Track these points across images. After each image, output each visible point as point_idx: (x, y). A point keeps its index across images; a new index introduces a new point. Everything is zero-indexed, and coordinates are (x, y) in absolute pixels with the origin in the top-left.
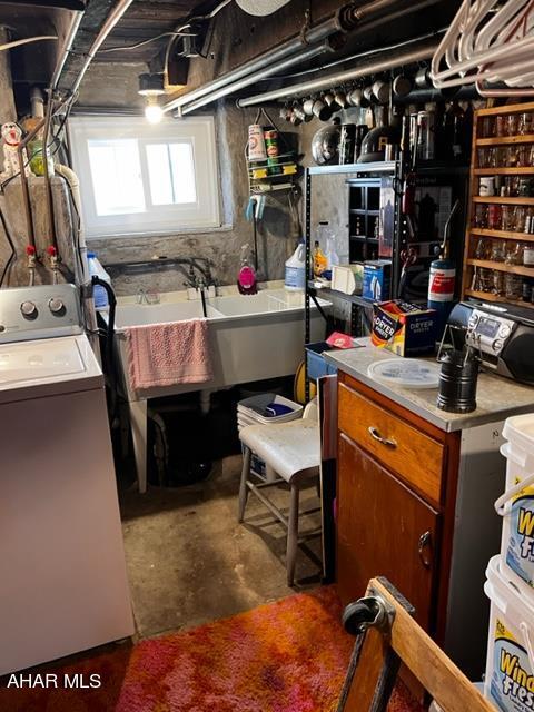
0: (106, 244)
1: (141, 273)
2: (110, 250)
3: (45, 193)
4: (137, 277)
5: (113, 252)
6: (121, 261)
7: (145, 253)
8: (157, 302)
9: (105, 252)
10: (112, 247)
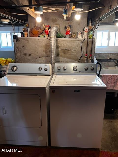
0: (98, 54)
1: (104, 62)
2: (98, 56)
3: (91, 43)
4: (103, 62)
5: (99, 56)
6: (100, 59)
7: (106, 57)
8: (107, 69)
9: (97, 56)
10: (99, 55)
